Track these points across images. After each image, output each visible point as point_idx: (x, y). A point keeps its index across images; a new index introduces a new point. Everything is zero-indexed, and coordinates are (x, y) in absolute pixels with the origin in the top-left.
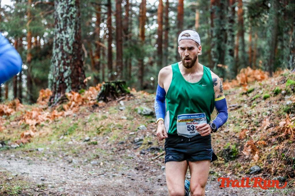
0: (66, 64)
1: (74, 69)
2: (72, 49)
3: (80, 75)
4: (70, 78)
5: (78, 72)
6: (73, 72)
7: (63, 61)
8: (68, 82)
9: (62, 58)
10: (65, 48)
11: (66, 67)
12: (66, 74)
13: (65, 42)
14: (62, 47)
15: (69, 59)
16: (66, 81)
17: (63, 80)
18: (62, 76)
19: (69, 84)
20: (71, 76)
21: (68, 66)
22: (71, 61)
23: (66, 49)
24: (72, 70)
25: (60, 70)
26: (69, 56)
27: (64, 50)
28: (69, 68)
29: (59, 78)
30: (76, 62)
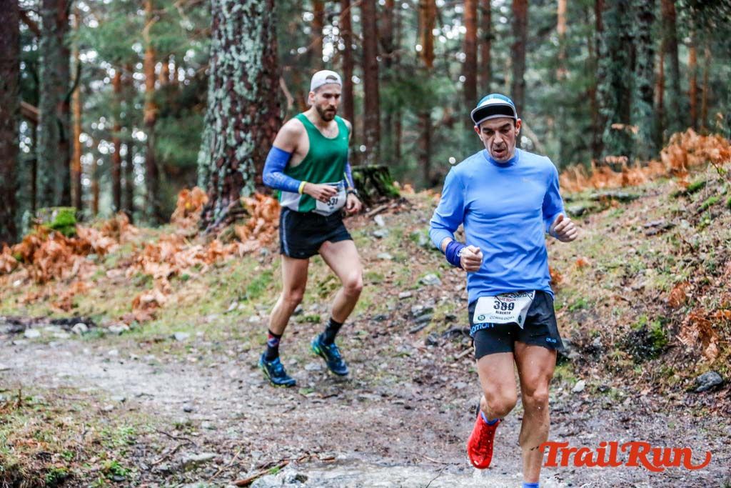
0: (241, 127)
1: (262, 138)
2: (255, 89)
4: (250, 160)
6: (257, 147)
7: (233, 120)
8: (247, 171)
9: (232, 113)
10: (239, 88)
11: (242, 135)
12: (241, 152)
13: (238, 73)
14: (232, 84)
15: (248, 114)
16: (243, 167)
17: (234, 165)
18: (233, 157)
19: (248, 179)
20: (254, 156)
21: (246, 132)
22: (253, 118)
23: (241, 89)
24: (256, 141)
25: (228, 142)
26: (249, 106)
27: (235, 93)
28: (249, 135)
29: (225, 161)
30: (267, 120)
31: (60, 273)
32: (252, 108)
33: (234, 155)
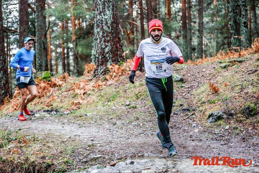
0: (106, 41)
1: (114, 45)
2: (111, 28)
3: (118, 50)
4: (110, 53)
5: (117, 47)
6: (112, 48)
7: (103, 39)
8: (109, 56)
9: (103, 36)
11: (107, 44)
12: (107, 50)
13: (105, 22)
14: (102, 26)
15: (109, 36)
16: (108, 55)
17: (104, 55)
19: (110, 58)
20: (111, 51)
23: (106, 28)
24: (112, 46)
25: (102, 46)
27: (104, 30)
28: (109, 44)
29: (101, 53)
30: (115, 39)
31: (46, 94)
32: (110, 34)
33: (104, 51)
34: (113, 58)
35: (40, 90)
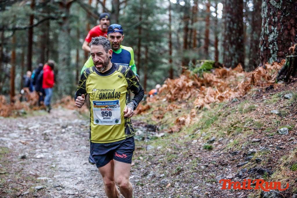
0: (272, 23)
1: (284, 30)
2: (282, 2)
3: (292, 39)
4: (275, 43)
5: (289, 34)
6: (280, 35)
7: (268, 19)
8: (273, 48)
9: (269, 16)
11: (272, 28)
12: (271, 38)
15: (277, 16)
16: (271, 46)
17: (267, 45)
18: (267, 41)
19: (273, 53)
20: (278, 40)
21: (274, 27)
22: (279, 19)
23: (273, 2)
24: (279, 32)
25: (265, 32)
26: (277, 12)
27: (271, 4)
28: (276, 28)
29: (263, 42)
30: (289, 20)
31: (182, 97)
32: (279, 13)
33: (267, 40)
34: (281, 52)
35: (174, 90)
